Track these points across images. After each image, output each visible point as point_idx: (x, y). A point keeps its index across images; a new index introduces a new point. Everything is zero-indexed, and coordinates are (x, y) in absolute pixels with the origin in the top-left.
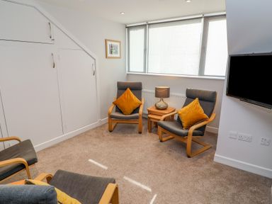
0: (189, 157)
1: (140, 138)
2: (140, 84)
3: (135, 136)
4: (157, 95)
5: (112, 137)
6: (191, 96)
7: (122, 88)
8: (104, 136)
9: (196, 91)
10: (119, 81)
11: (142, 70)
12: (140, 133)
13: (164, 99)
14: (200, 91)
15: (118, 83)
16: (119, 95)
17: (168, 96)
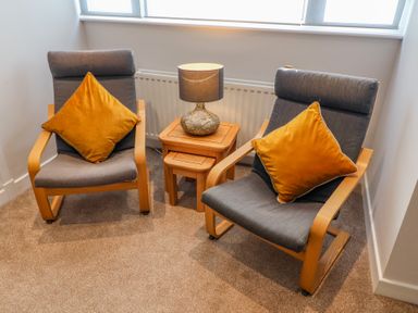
0: (307, 293)
1: (147, 235)
2: (128, 57)
3: (132, 230)
4: (186, 94)
5: (57, 247)
6: (292, 94)
7: (67, 73)
8: (26, 247)
9: (309, 78)
10: (54, 49)
11: (129, 9)
12: (145, 212)
13: (210, 106)
14: (323, 79)
15: (53, 59)
16: (60, 99)
17: (218, 94)
